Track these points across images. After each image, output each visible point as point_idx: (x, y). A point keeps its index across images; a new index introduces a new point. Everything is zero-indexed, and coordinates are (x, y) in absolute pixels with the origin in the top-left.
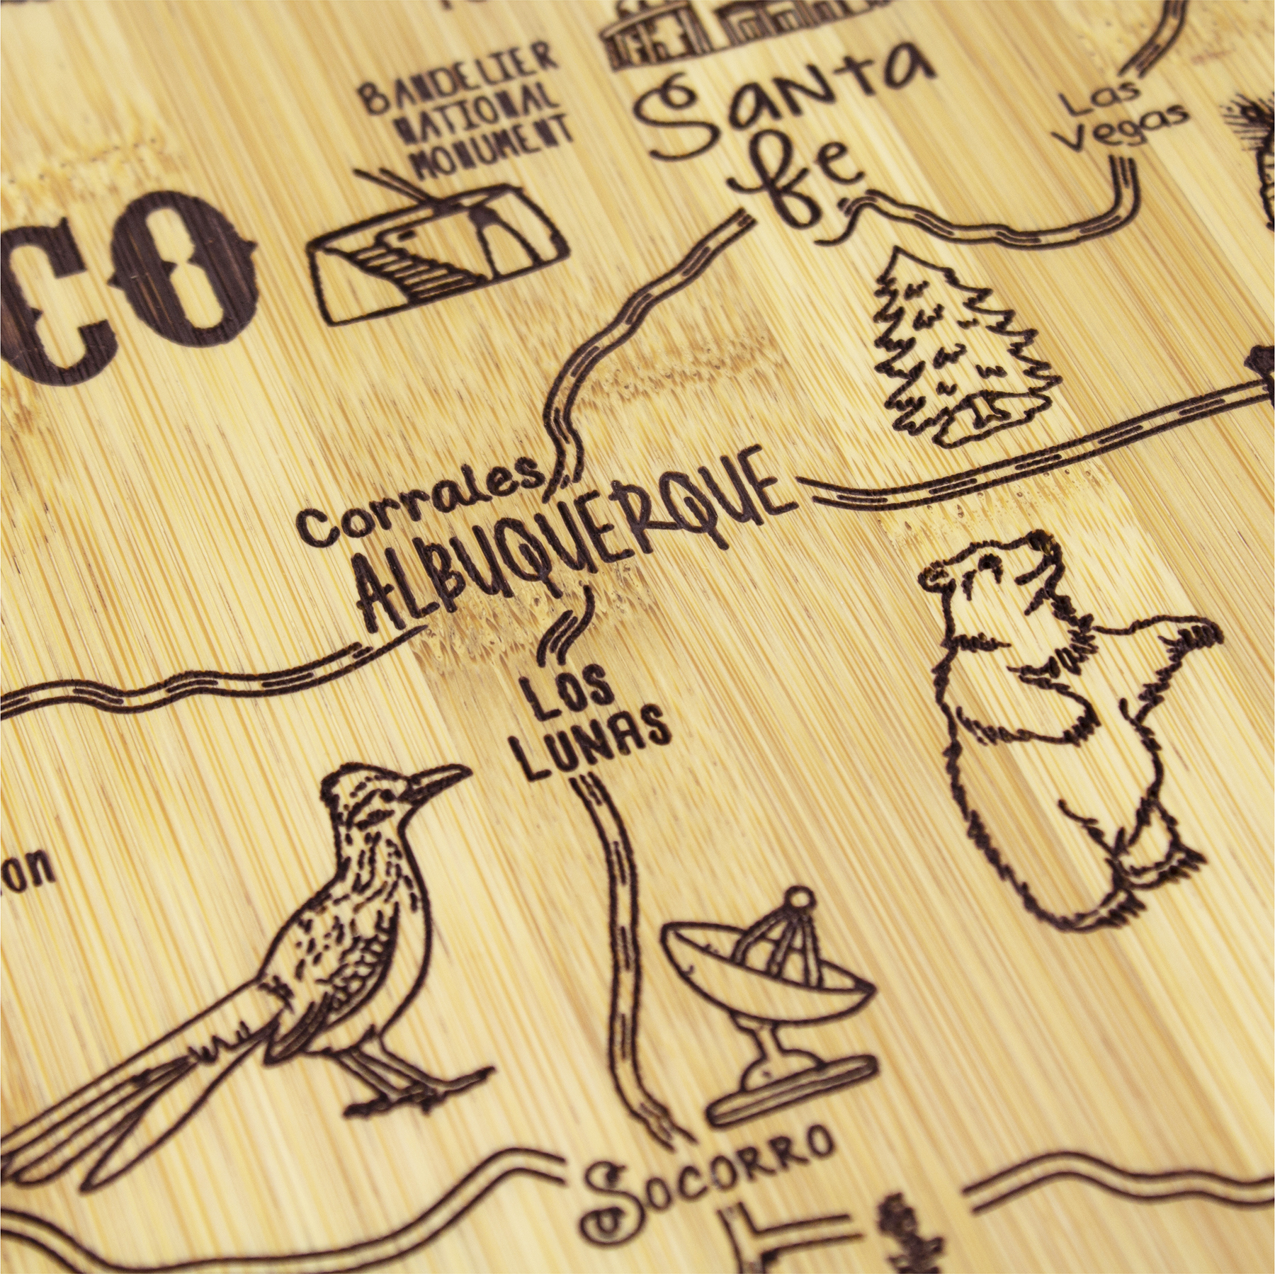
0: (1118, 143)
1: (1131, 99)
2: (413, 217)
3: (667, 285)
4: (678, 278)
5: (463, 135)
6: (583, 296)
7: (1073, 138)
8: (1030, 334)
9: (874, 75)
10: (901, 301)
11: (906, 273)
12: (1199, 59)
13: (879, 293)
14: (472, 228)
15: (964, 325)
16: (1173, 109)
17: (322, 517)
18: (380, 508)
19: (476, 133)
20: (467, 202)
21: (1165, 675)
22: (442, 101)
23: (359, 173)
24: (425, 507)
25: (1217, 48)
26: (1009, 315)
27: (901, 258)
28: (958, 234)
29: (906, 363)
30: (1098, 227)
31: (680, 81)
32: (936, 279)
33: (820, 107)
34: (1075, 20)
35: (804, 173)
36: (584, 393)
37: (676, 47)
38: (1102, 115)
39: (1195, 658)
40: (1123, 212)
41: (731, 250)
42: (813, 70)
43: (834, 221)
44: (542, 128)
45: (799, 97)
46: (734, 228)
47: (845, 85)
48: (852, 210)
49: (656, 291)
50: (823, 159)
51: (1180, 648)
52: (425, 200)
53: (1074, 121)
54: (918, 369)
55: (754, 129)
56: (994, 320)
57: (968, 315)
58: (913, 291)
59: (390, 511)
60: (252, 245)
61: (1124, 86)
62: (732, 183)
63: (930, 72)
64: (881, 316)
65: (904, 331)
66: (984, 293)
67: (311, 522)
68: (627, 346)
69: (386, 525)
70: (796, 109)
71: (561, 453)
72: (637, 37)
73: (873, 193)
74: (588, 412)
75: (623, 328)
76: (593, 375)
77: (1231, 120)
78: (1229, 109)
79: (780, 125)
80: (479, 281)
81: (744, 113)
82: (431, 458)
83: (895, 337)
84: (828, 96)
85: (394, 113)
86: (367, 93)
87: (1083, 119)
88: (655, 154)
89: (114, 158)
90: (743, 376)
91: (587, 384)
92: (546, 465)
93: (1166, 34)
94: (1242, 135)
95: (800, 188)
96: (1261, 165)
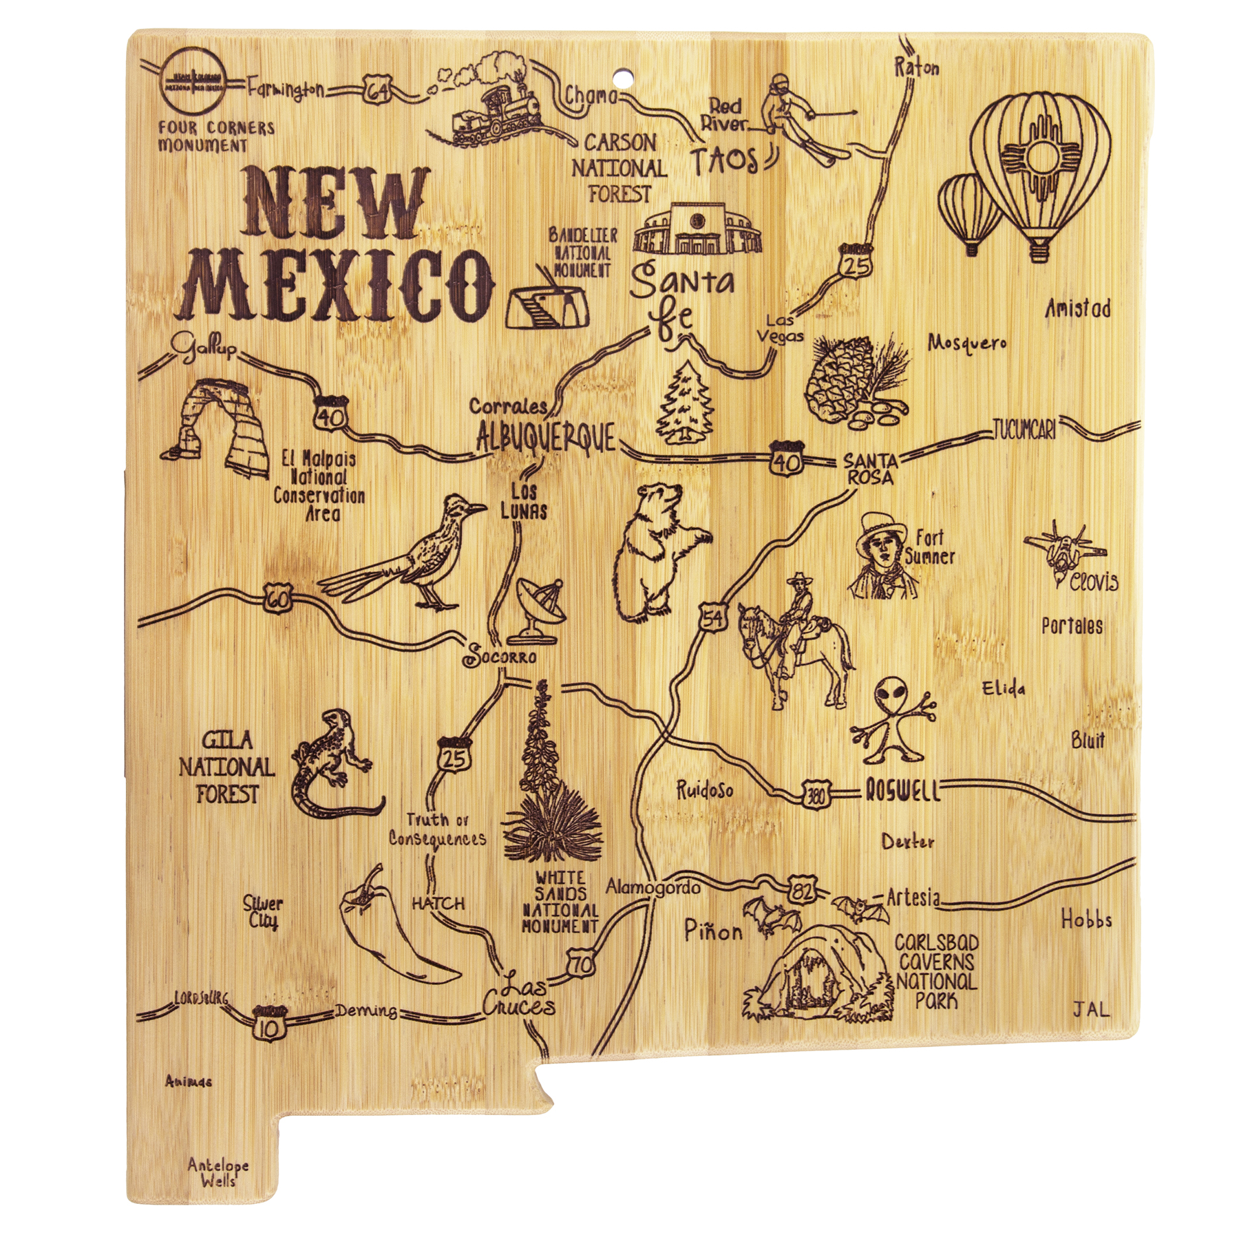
0: (776, 342)
1: (790, 325)
2: (547, 291)
3: (613, 349)
5: (575, 261)
6: (586, 344)
7: (763, 336)
8: (713, 410)
9: (714, 283)
10: (679, 383)
11: (687, 372)
12: (819, 316)
13: (675, 377)
14: (563, 303)
15: (695, 399)
16: (800, 335)
17: (478, 402)
18: (497, 404)
19: (580, 262)
20: (566, 291)
21: (691, 548)
23: (538, 266)
24: (509, 409)
25: (827, 313)
26: (710, 400)
27: (688, 365)
28: (709, 362)
29: (670, 408)
30: (753, 375)
31: (652, 263)
32: (695, 377)
33: (691, 291)
34: (788, 283)
35: (674, 318)
36: (571, 383)
37: (657, 248)
38: (777, 329)
39: (702, 546)
41: (638, 342)
42: (696, 274)
43: (675, 342)
44: (601, 267)
45: (687, 284)
46: (643, 333)
47: (703, 284)
48: (682, 338)
49: (608, 350)
50: (683, 315)
51: (699, 540)
52: (553, 285)
53: (767, 328)
54: (673, 411)
55: (666, 293)
56: (704, 400)
57: (697, 396)
58: (686, 380)
59: (498, 407)
60: (494, 285)
61: (789, 319)
62: (650, 314)
63: (732, 290)
64: (671, 386)
65: (675, 395)
66: (706, 388)
67: (475, 402)
68: (591, 369)
69: (495, 412)
70: (683, 291)
71: (556, 403)
72: (647, 238)
73: (692, 335)
74: (570, 391)
75: (593, 361)
76: (576, 377)
77: (815, 346)
78: (817, 341)
79: (675, 295)
80: (557, 326)
81: (666, 286)
82: (517, 391)
83: (672, 396)
84: (695, 288)
85: (557, 244)
86: (552, 231)
87: (769, 328)
88: (632, 292)
89: (464, 231)
90: (620, 394)
91: (573, 380)
92: (549, 408)
93: (814, 301)
94: (816, 353)
95: (669, 324)
96: (815, 369)
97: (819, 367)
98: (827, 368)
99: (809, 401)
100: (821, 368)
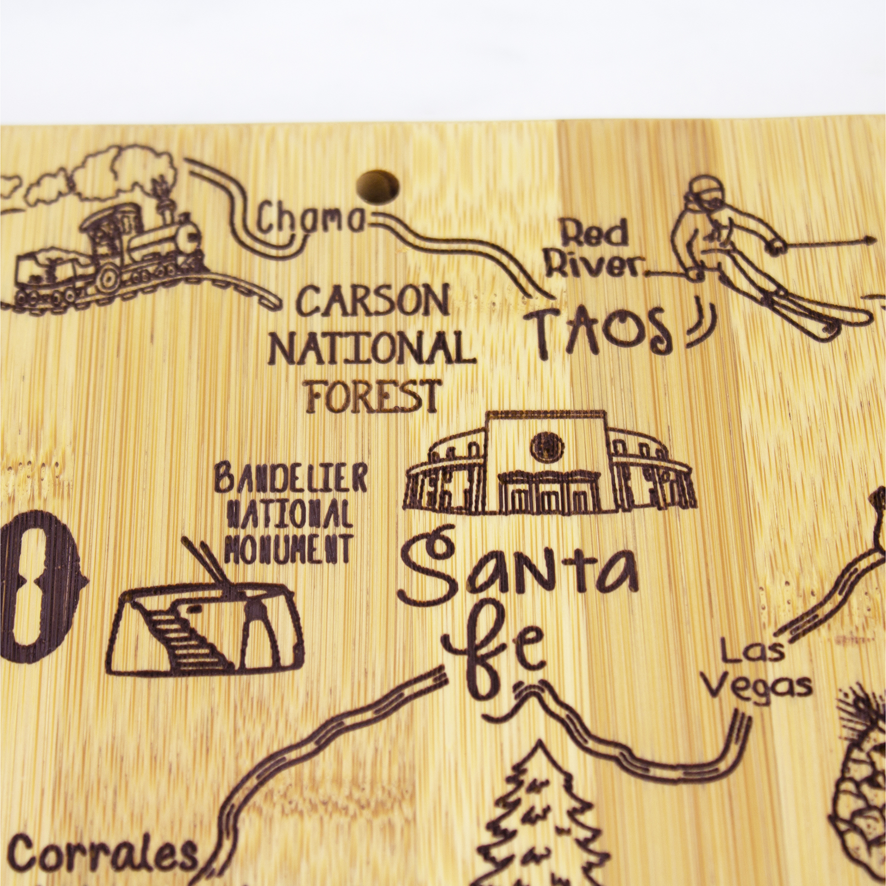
0: (748, 699)
1: (776, 660)
2: (206, 594)
3: (358, 718)
4: (369, 715)
5: (272, 531)
6: (294, 708)
7: (714, 684)
8: (605, 857)
9: (592, 573)
10: (522, 793)
11: (538, 768)
12: (842, 641)
13: (509, 780)
14: (243, 618)
15: (560, 831)
16: (803, 681)
17: (29, 844)
18: (73, 849)
19: (282, 532)
20: (249, 593)
22: (271, 495)
23: (185, 541)
24: (104, 861)
25: (861, 634)
26: (596, 833)
27: (540, 753)
28: (591, 744)
29: (499, 853)
30: (698, 773)
31: (447, 533)
32: (557, 780)
33: (539, 589)
34: (763, 571)
35: (503, 647)
36: (258, 798)
37: (458, 500)
38: (746, 669)
40: (723, 766)
41: (418, 702)
42: (549, 553)
43: (505, 700)
44: (331, 543)
45: (528, 575)
46: (429, 682)
47: (566, 576)
48: (522, 693)
49: (349, 721)
50: (522, 640)
52: (221, 581)
53: (723, 667)
54: (509, 860)
55: (482, 595)
56: (583, 834)
57: (566, 823)
58: (536, 787)
59: (78, 856)
60: (85, 581)
61: (774, 647)
62: (445, 641)
63: (634, 586)
64: (502, 801)
65: (512, 822)
66: (587, 806)
67: (21, 844)
68: (307, 765)
69: (70, 867)
70: (520, 589)
71: (219, 845)
72: (433, 483)
73: (545, 684)
74: (254, 815)
75: (311, 747)
76: (271, 783)
77: (843, 706)
78: (846, 695)
79: (503, 598)
80: (228, 669)
81: (481, 579)
82: (126, 818)
83: (505, 824)
84: (548, 584)
85: (232, 495)
86: (222, 470)
87: (729, 667)
88: (401, 594)
89: (25, 471)
90: (377, 822)
91: (264, 790)
92: (202, 855)
93: (828, 607)
94: (845, 723)
95: (491, 661)
96: (848, 758)
97: (856, 754)
98: (876, 756)
99: (841, 834)
100: (862, 756)
